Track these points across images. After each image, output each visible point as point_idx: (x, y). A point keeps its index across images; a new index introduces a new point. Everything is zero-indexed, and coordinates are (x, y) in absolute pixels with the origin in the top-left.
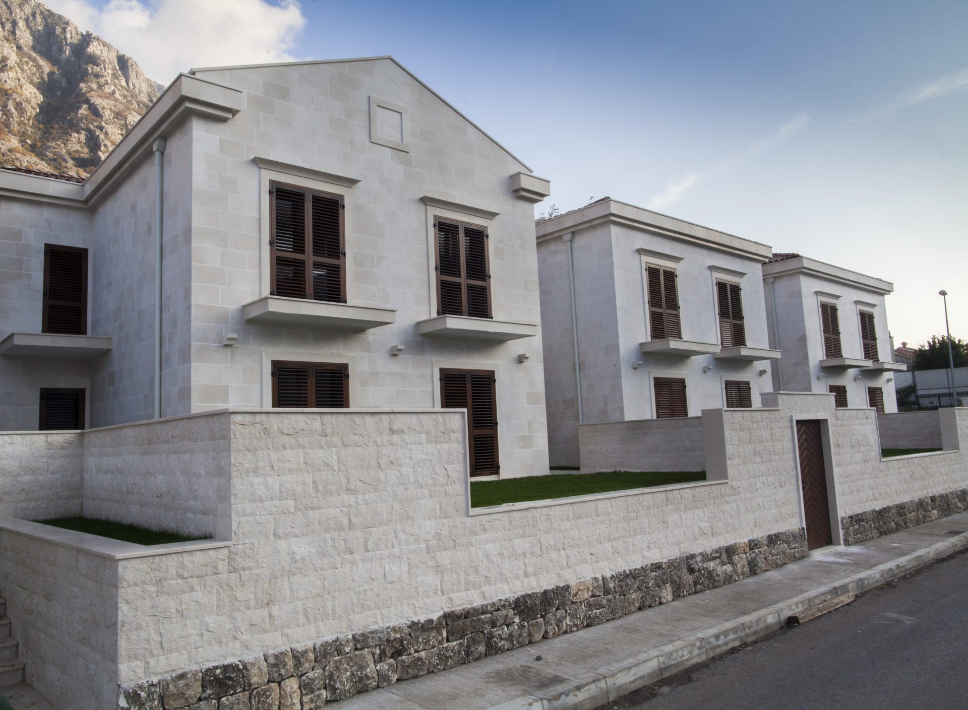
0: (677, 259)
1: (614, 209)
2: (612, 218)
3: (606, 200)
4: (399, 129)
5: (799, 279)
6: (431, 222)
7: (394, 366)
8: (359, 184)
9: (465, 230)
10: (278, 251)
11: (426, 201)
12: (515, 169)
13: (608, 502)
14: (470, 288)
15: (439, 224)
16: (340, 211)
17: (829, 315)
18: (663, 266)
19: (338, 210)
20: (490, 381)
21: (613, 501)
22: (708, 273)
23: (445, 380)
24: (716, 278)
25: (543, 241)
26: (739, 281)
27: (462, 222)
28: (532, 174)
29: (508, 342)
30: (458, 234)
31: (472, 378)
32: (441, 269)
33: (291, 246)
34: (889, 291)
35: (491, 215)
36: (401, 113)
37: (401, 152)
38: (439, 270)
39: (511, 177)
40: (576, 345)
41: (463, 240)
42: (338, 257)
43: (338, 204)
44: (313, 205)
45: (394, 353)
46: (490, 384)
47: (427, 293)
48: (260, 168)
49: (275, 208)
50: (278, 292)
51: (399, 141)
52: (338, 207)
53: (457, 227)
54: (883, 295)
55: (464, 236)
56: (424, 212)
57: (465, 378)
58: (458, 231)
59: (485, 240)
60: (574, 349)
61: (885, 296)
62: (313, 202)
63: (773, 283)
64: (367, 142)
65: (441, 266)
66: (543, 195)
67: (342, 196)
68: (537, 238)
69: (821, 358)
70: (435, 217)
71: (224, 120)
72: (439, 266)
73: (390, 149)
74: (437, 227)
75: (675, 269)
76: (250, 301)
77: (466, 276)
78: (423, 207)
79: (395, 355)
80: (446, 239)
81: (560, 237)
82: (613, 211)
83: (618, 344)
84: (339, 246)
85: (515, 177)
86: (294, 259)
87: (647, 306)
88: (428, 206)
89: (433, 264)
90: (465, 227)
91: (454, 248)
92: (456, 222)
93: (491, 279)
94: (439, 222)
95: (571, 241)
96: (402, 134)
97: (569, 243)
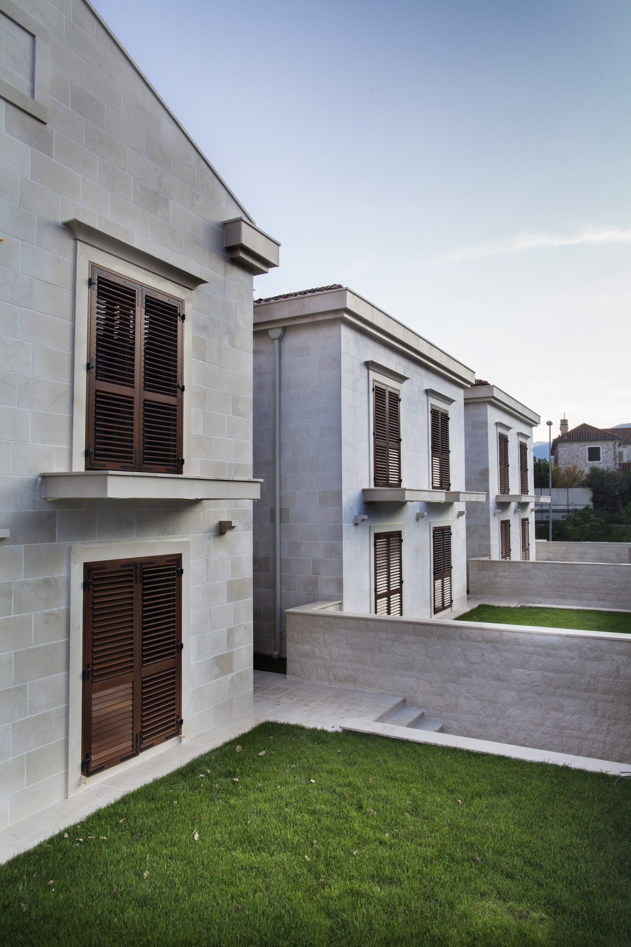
0: (402, 379)
1: (350, 303)
2: (346, 316)
4: (27, 69)
5: (486, 408)
6: (84, 274)
9: (147, 301)
11: (75, 230)
12: (230, 212)
14: (148, 405)
15: (99, 282)
17: (504, 446)
18: (389, 387)
20: (174, 575)
22: (424, 397)
23: (94, 586)
24: (432, 407)
26: (448, 409)
27: (142, 285)
29: (205, 502)
30: (134, 306)
31: (144, 573)
32: (97, 368)
34: (537, 423)
35: (192, 281)
36: (33, 36)
37: (29, 118)
38: (94, 370)
39: (226, 224)
40: (277, 485)
41: (141, 318)
46: (174, 580)
47: (67, 415)
51: (27, 92)
53: (132, 293)
54: (531, 426)
55: (143, 311)
56: (70, 254)
57: (131, 575)
58: (134, 301)
59: (179, 323)
60: (274, 490)
61: (533, 427)
65: (97, 362)
66: (269, 264)
69: (497, 495)
70: (93, 266)
72: (94, 363)
73: (4, 102)
74: (96, 287)
75: (399, 391)
77: (142, 385)
78: (70, 243)
80: (110, 313)
81: (266, 331)
82: (349, 306)
83: (341, 491)
85: (231, 226)
87: (372, 438)
88: (79, 243)
89: (82, 359)
90: (146, 296)
91: (124, 330)
92: (131, 284)
93: (185, 392)
94: (99, 277)
95: (280, 339)
96: (33, 80)
97: (277, 342)
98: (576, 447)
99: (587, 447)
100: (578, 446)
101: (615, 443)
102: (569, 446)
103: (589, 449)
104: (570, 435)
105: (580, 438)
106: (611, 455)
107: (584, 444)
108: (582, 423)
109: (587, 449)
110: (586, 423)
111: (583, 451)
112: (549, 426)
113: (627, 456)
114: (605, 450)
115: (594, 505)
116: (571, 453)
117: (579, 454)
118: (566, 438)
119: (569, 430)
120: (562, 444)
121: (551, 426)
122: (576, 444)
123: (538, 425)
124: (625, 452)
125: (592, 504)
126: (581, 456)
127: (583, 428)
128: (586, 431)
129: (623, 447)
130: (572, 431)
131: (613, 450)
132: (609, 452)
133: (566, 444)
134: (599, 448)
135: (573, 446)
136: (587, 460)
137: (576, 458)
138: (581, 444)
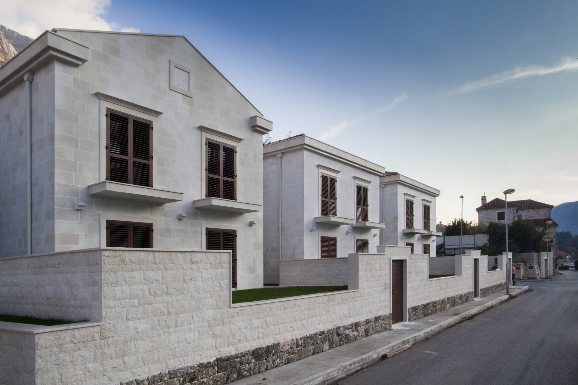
0: (337, 172)
1: (307, 141)
2: (305, 146)
3: (302, 136)
4: (187, 83)
5: (397, 186)
6: (204, 141)
7: (180, 226)
8: (162, 115)
9: (224, 148)
10: (111, 153)
11: (202, 129)
12: (254, 113)
13: (300, 300)
14: (225, 182)
15: (209, 143)
16: (150, 131)
17: (410, 205)
18: (330, 175)
19: (149, 130)
20: (234, 236)
21: (303, 300)
22: (352, 180)
23: (209, 235)
24: (357, 184)
25: (266, 156)
26: (367, 186)
27: (222, 143)
28: (263, 117)
29: (245, 214)
30: (219, 150)
31: (224, 234)
32: (209, 170)
33: (119, 151)
34: (438, 195)
35: (239, 140)
36: (189, 73)
37: (188, 97)
39: (251, 118)
40: (280, 217)
41: (222, 154)
42: (148, 159)
43: (149, 126)
44: (133, 126)
45: (180, 218)
46: (234, 238)
47: (200, 184)
48: (100, 99)
49: (109, 126)
50: (111, 179)
51: (187, 90)
52: (149, 128)
53: (219, 146)
54: (435, 196)
55: (223, 151)
56: (200, 135)
57: (220, 234)
58: (219, 148)
59: (235, 154)
60: (279, 219)
61: (436, 197)
62: (133, 124)
63: (384, 188)
64: (168, 89)
65: (209, 168)
66: (268, 130)
67: (152, 122)
68: (264, 154)
69: (404, 229)
70: (207, 139)
71: (77, 66)
72: (208, 169)
73: (182, 95)
74: (208, 145)
75: (336, 177)
76: (93, 183)
77: (223, 175)
78: (200, 132)
79: (180, 219)
80: (212, 152)
81: (276, 155)
82: (306, 142)
83: (303, 218)
84: (149, 153)
85: (253, 119)
86: (120, 159)
87: (320, 197)
88: (202, 132)
89: (204, 167)
90: (224, 146)
91: (217, 158)
92: (218, 143)
93: (237, 177)
94: (209, 142)
95: (281, 158)
96: (189, 86)
97: (280, 159)
98: (490, 213)
99: (497, 212)
100: (491, 212)
101: (514, 209)
102: (486, 212)
103: (498, 213)
104: (487, 205)
105: (493, 207)
106: (511, 216)
107: (495, 210)
108: (496, 198)
109: (497, 213)
110: (498, 198)
111: (494, 215)
112: (462, 199)
113: (525, 217)
114: (508, 213)
115: (489, 243)
116: (487, 217)
117: (492, 216)
118: (484, 207)
119: (487, 203)
120: (482, 211)
121: (463, 199)
122: (490, 210)
123: (439, 196)
124: (523, 214)
125: (488, 243)
126: (493, 217)
127: (496, 201)
128: (497, 203)
129: (523, 212)
130: (488, 203)
131: (513, 213)
132: (510, 214)
133: (484, 211)
134: (504, 212)
135: (488, 212)
136: (497, 220)
137: (490, 219)
138: (493, 210)
